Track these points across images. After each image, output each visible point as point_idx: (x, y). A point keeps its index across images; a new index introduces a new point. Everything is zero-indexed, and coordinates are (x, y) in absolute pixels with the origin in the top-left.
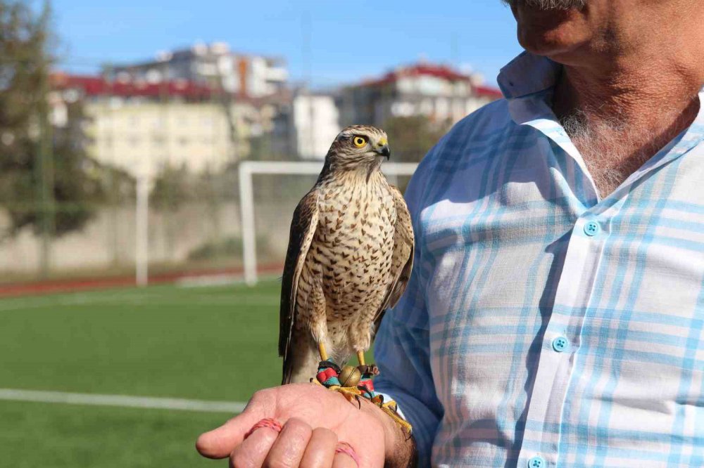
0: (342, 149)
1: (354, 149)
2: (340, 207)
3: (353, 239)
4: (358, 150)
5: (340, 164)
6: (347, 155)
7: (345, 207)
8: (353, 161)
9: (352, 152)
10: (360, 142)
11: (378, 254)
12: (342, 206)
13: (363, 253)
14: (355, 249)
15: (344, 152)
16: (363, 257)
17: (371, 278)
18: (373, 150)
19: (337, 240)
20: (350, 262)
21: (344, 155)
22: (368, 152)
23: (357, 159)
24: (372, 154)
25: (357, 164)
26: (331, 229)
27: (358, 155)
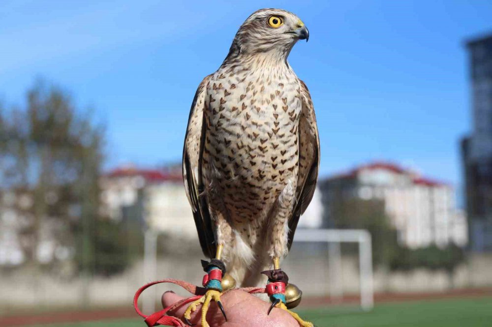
0: (256, 29)
1: (270, 30)
2: (227, 86)
3: (234, 124)
4: (274, 31)
5: (253, 44)
6: (262, 35)
7: (233, 86)
8: (268, 42)
9: (268, 33)
10: (275, 22)
11: (267, 145)
12: (230, 86)
13: (246, 141)
14: (238, 136)
15: (259, 33)
16: (248, 146)
17: (260, 171)
18: (290, 32)
19: (219, 124)
20: (232, 151)
21: (259, 36)
22: (285, 33)
23: (273, 40)
24: (288, 36)
25: (271, 45)
26: (214, 110)
27: (275, 36)
